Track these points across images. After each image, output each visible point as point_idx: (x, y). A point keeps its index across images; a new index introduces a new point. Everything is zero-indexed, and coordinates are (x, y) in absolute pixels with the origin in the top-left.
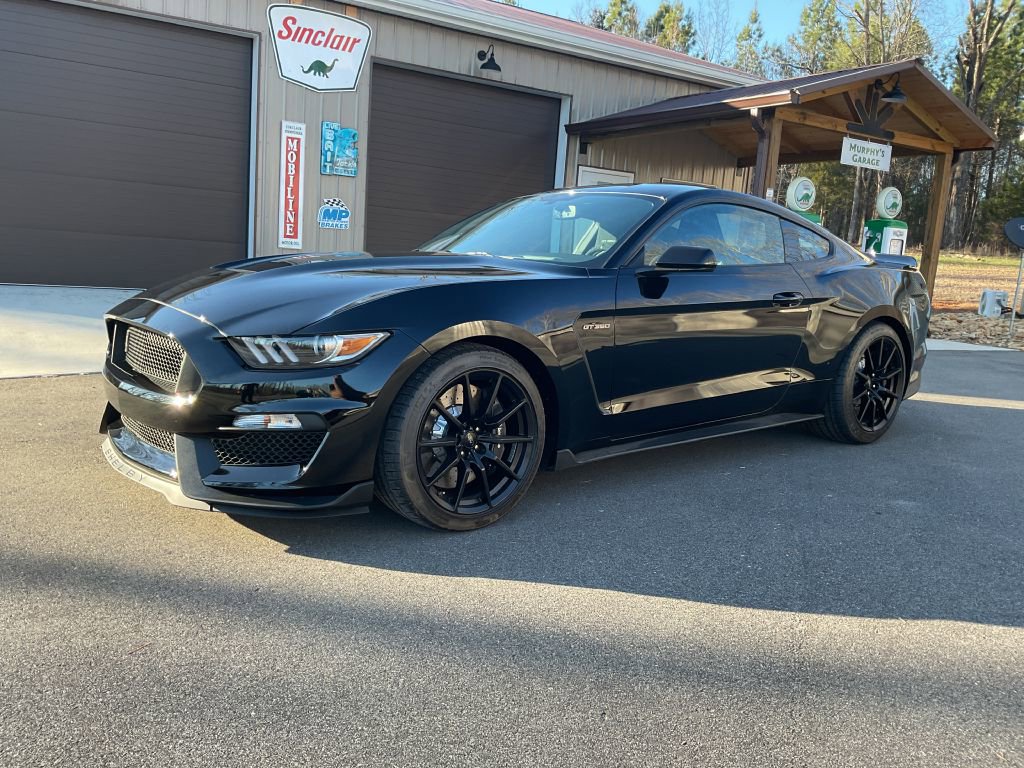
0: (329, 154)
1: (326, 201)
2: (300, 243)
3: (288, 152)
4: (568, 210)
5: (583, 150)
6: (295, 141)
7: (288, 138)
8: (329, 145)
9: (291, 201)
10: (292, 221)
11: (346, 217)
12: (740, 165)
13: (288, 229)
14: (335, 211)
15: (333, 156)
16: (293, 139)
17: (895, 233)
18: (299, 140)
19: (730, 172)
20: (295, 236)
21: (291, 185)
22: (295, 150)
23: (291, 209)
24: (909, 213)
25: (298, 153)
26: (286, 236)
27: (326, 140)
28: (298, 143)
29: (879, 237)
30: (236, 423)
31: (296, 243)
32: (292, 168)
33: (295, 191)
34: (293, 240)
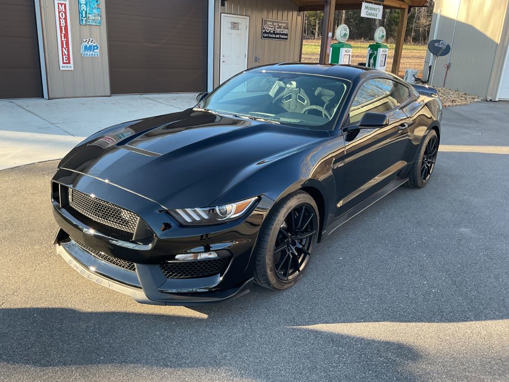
0: (84, 12)
1: (85, 40)
2: (72, 66)
3: (59, 12)
5: (223, 5)
6: (63, 5)
7: (58, 4)
8: (83, 7)
9: (64, 42)
10: (66, 54)
11: (97, 49)
12: (300, 11)
13: (65, 59)
14: (90, 46)
15: (86, 13)
16: (62, 4)
17: (383, 51)
18: (65, 4)
19: (295, 13)
20: (69, 63)
21: (64, 32)
22: (64, 11)
23: (65, 46)
25: (65, 13)
26: (64, 63)
27: (81, 4)
28: (65, 6)
30: (177, 257)
31: (70, 67)
32: (63, 22)
33: (66, 36)
34: (68, 65)
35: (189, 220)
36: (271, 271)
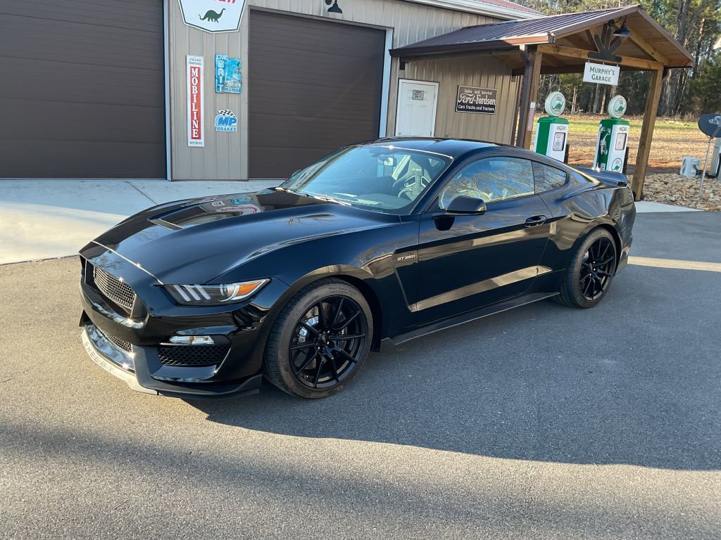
0: (221, 77)
1: (220, 111)
2: (203, 143)
3: (191, 78)
4: (388, 161)
5: (402, 68)
6: (197, 69)
7: (191, 67)
8: (221, 71)
9: (195, 113)
10: (197, 127)
11: (234, 122)
12: (514, 75)
13: (194, 133)
14: (227, 119)
15: (224, 79)
16: (195, 68)
17: (621, 129)
18: (199, 69)
19: (507, 78)
20: (199, 138)
21: (195, 101)
22: (197, 76)
23: (195, 118)
24: (637, 90)
25: (199, 78)
26: (193, 138)
27: (218, 68)
28: (199, 71)
29: (610, 132)
30: (172, 340)
31: (200, 143)
32: (195, 89)
33: (198, 105)
34: (198, 141)
35: (187, 299)
36: (286, 370)
